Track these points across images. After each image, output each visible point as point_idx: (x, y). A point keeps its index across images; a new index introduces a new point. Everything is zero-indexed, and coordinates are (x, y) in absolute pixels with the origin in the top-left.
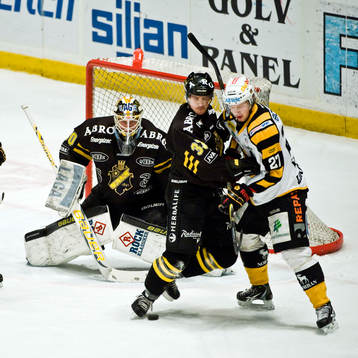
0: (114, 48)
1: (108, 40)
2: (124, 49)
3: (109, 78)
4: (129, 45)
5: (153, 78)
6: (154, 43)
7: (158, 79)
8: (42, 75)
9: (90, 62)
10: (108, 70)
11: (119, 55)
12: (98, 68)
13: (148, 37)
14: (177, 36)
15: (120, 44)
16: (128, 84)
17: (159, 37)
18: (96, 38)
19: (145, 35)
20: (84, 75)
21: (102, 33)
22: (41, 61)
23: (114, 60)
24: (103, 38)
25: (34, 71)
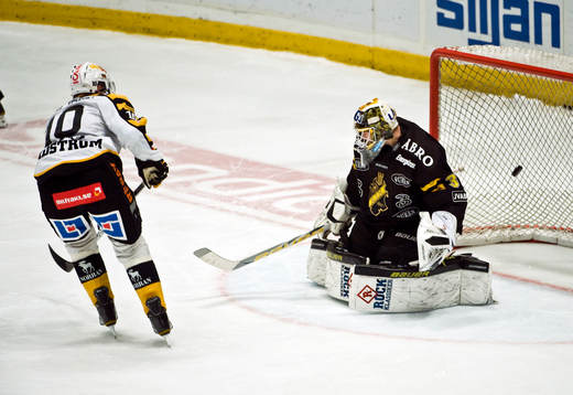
0: (466, 33)
1: (457, 24)
2: (477, 36)
3: (460, 72)
4: (484, 31)
5: (515, 73)
6: (516, 27)
7: (522, 74)
8: (373, 68)
9: (435, 52)
10: (458, 62)
11: (472, 42)
12: (446, 59)
13: (509, 20)
14: (546, 18)
15: (472, 28)
16: (484, 80)
17: (523, 20)
18: (442, 21)
19: (505, 17)
20: (427, 69)
21: (450, 15)
22: (371, 50)
23: (465, 49)
24: (452, 20)
25: (362, 64)
